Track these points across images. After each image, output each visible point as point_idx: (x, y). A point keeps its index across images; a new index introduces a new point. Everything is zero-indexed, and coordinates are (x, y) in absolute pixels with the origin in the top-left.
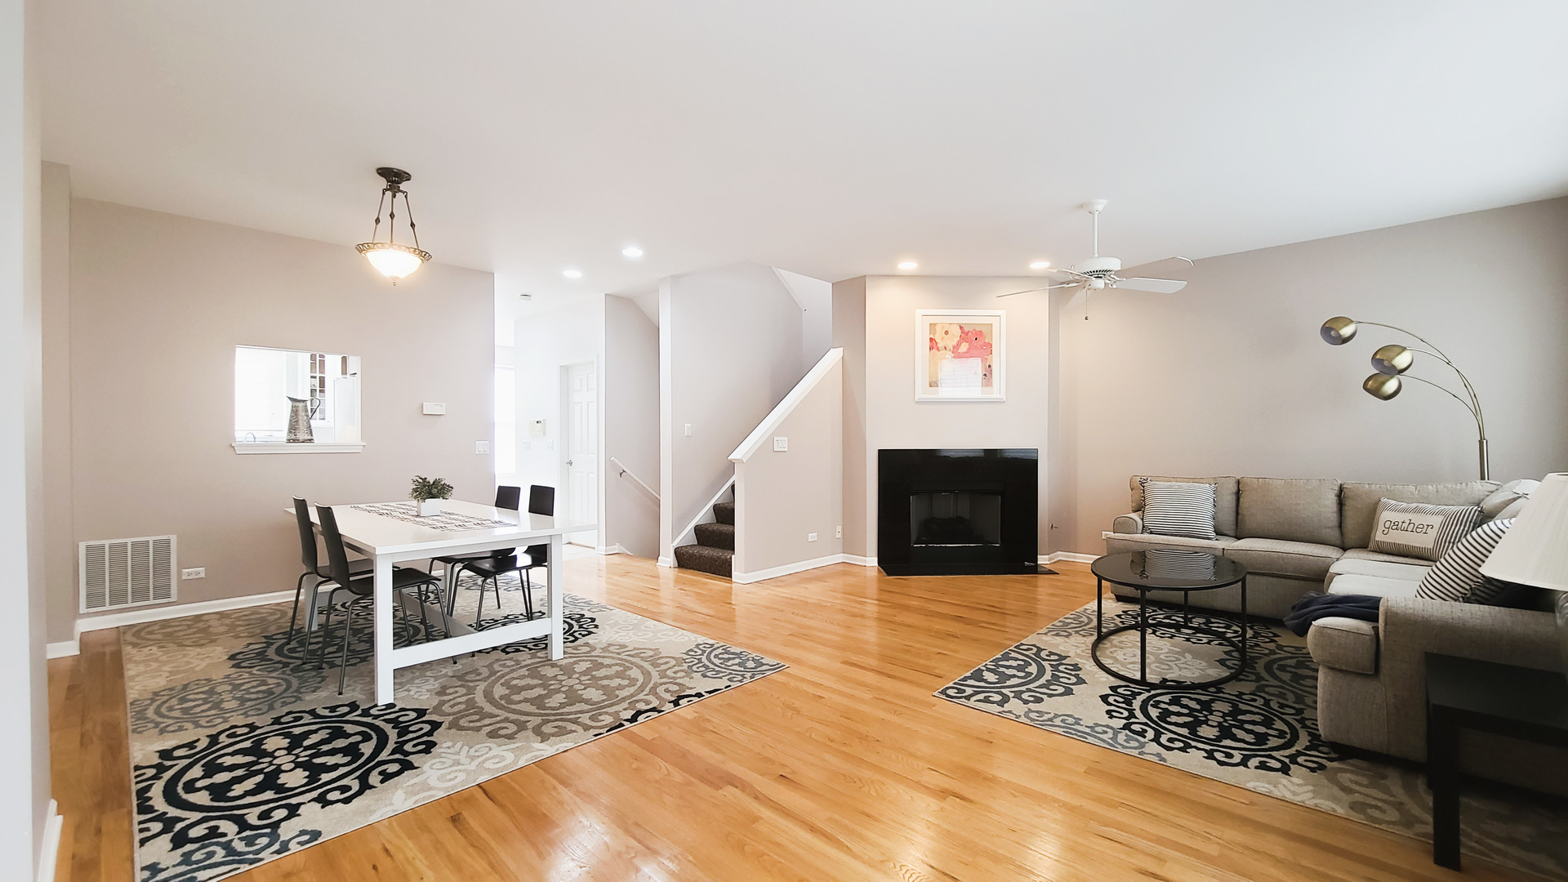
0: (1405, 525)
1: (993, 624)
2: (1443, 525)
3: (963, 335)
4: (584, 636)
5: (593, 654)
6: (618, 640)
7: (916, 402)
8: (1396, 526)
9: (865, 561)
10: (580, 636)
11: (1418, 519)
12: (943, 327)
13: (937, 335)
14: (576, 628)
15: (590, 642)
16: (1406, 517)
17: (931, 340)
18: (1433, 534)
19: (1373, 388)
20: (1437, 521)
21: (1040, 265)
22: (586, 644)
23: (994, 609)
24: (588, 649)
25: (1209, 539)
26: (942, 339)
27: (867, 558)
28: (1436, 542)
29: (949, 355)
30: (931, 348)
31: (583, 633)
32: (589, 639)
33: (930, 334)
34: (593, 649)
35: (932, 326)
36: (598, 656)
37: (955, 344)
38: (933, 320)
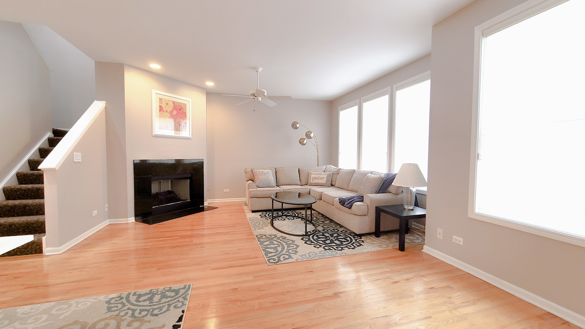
0: (318, 178)
1: (235, 232)
2: (327, 177)
3: (174, 107)
7: (153, 136)
8: (315, 178)
9: (128, 221)
11: (321, 176)
12: (166, 101)
13: (163, 104)
16: (318, 176)
17: (160, 106)
18: (325, 179)
19: (301, 142)
20: (325, 176)
21: (210, 84)
23: (221, 226)
25: (274, 187)
26: (165, 107)
27: (129, 219)
28: (327, 181)
29: (168, 114)
30: (160, 111)
33: (159, 103)
35: (161, 100)
37: (171, 110)
38: (162, 97)
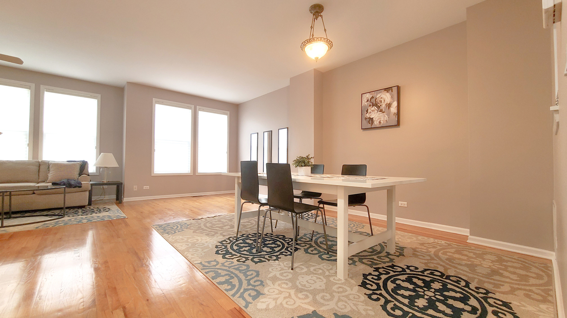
4: (225, 241)
5: (222, 232)
6: (208, 238)
10: (227, 240)
14: (229, 246)
15: (222, 237)
22: (224, 236)
24: (224, 234)
31: (224, 242)
32: (221, 238)
34: (221, 234)
36: (220, 230)
